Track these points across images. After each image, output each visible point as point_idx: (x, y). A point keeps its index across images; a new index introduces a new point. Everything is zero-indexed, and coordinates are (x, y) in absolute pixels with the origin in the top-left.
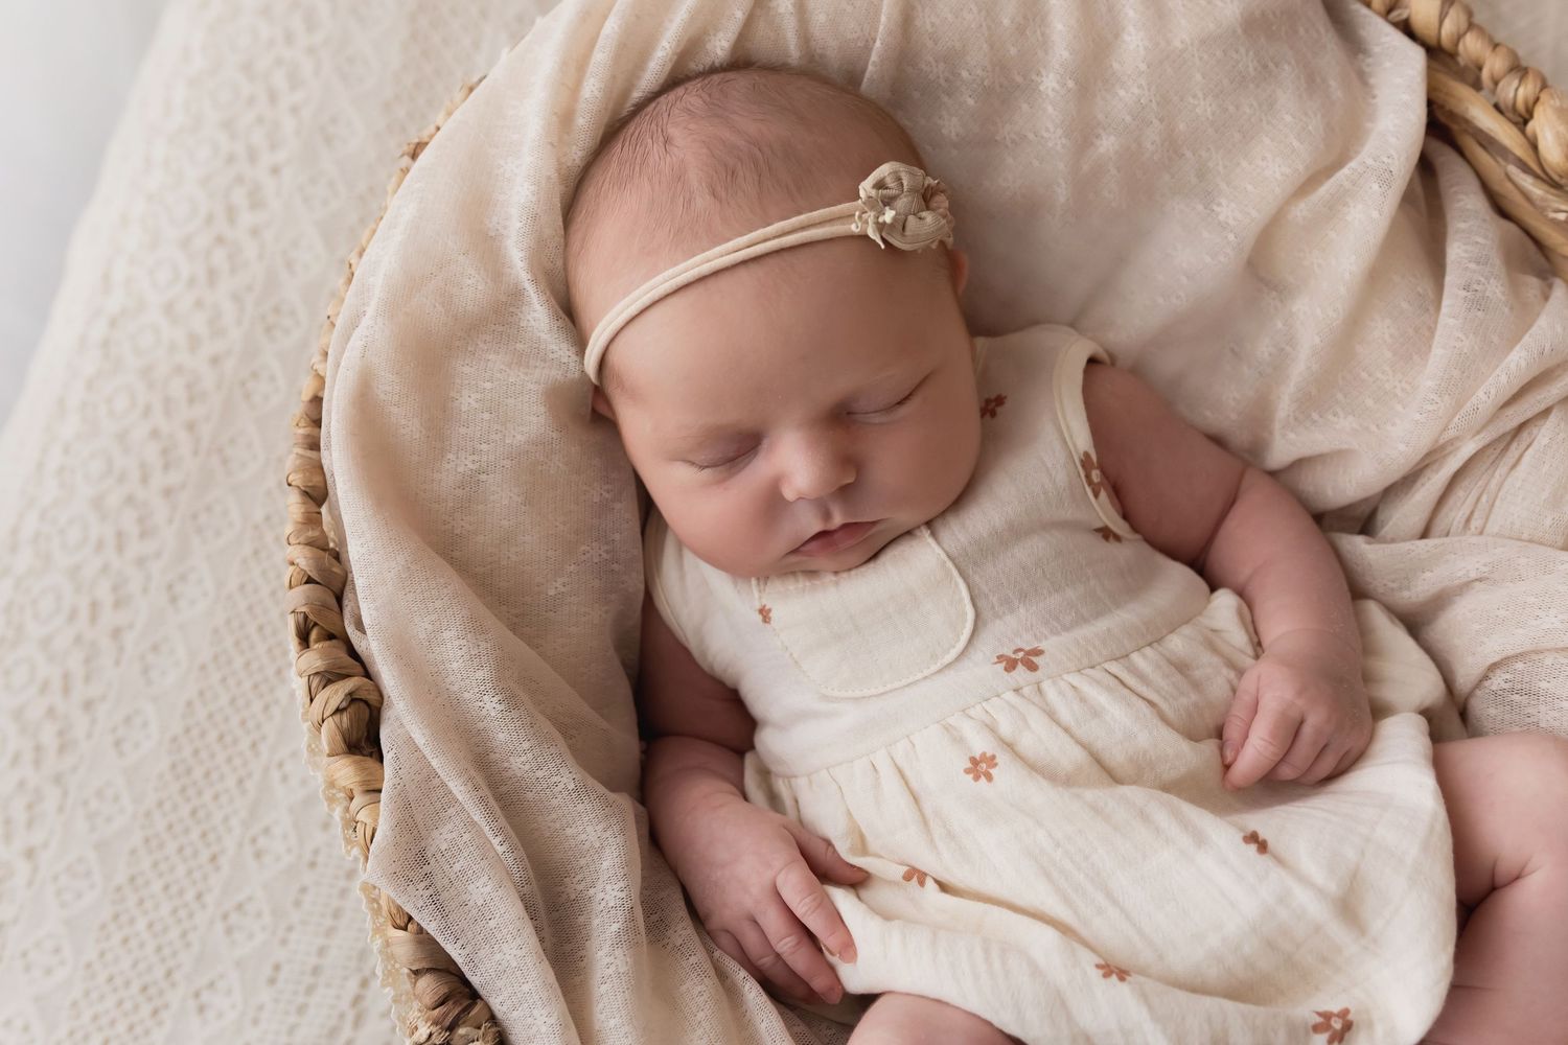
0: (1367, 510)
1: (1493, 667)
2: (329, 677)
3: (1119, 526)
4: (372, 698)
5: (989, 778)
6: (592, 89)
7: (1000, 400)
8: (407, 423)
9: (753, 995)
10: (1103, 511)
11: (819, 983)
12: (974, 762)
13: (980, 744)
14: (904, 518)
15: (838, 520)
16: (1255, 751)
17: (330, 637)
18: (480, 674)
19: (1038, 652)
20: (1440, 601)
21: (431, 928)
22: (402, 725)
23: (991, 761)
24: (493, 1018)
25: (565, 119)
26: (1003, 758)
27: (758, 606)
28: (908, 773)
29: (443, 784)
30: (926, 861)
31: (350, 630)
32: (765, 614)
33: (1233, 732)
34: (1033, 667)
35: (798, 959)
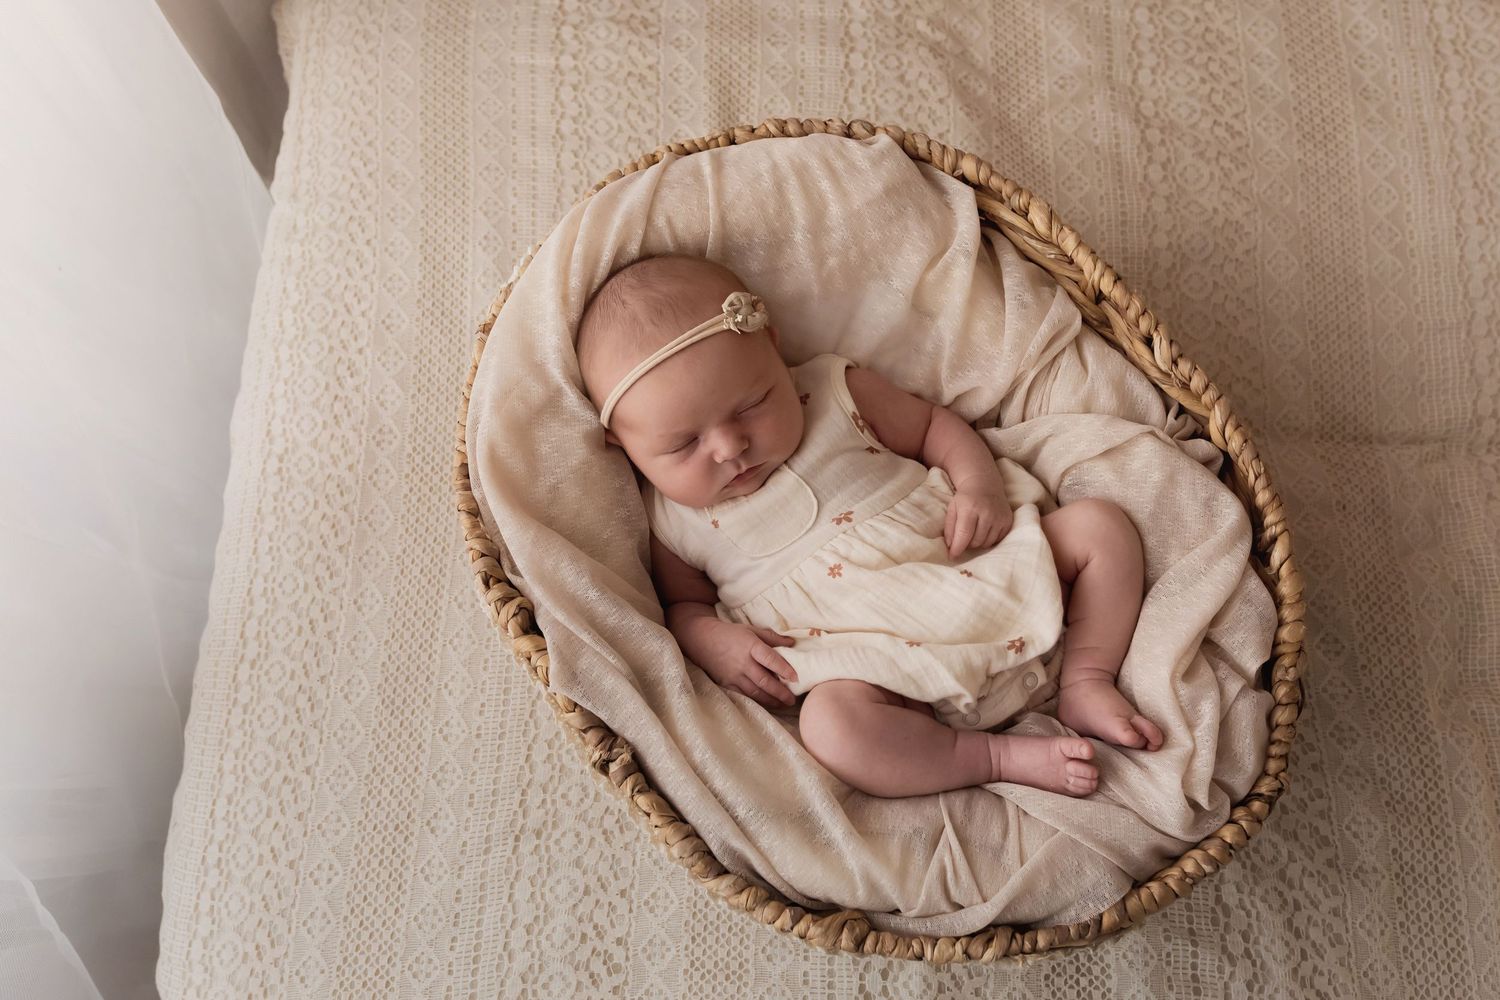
0: (995, 415)
1: (1064, 475)
2: (505, 600)
3: (877, 446)
4: (528, 606)
5: (840, 575)
6: (575, 282)
7: (807, 396)
8: (516, 465)
9: (751, 705)
10: (868, 439)
11: (783, 697)
12: (831, 569)
13: (832, 561)
14: (776, 459)
15: (744, 468)
16: (959, 537)
17: (499, 581)
18: (584, 580)
19: (852, 513)
20: (1036, 451)
21: (588, 706)
22: (549, 614)
23: (839, 567)
24: (627, 742)
25: (565, 299)
26: (844, 564)
27: (711, 520)
28: (802, 584)
29: (577, 638)
30: (819, 623)
31: (510, 576)
32: (715, 524)
33: (948, 532)
34: (850, 520)
35: (771, 688)
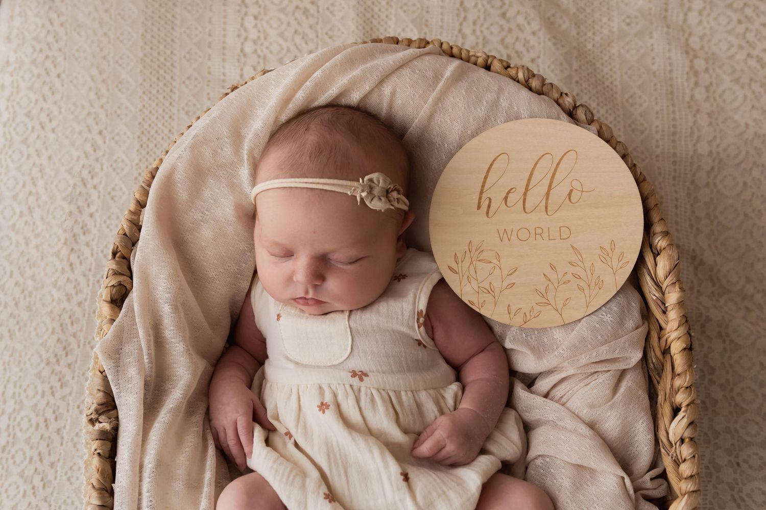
1: (539, 456)
2: (116, 273)
3: (427, 340)
4: (128, 287)
5: (324, 412)
6: (300, 97)
7: (404, 277)
8: (182, 193)
12: (322, 404)
13: (328, 398)
15: (310, 295)
17: (124, 258)
18: (167, 295)
19: (366, 375)
21: (110, 377)
22: (135, 298)
23: (328, 407)
24: (117, 418)
25: (287, 101)
26: (332, 407)
27: (278, 313)
29: (137, 329)
31: (131, 259)
32: (279, 316)
34: (361, 380)
